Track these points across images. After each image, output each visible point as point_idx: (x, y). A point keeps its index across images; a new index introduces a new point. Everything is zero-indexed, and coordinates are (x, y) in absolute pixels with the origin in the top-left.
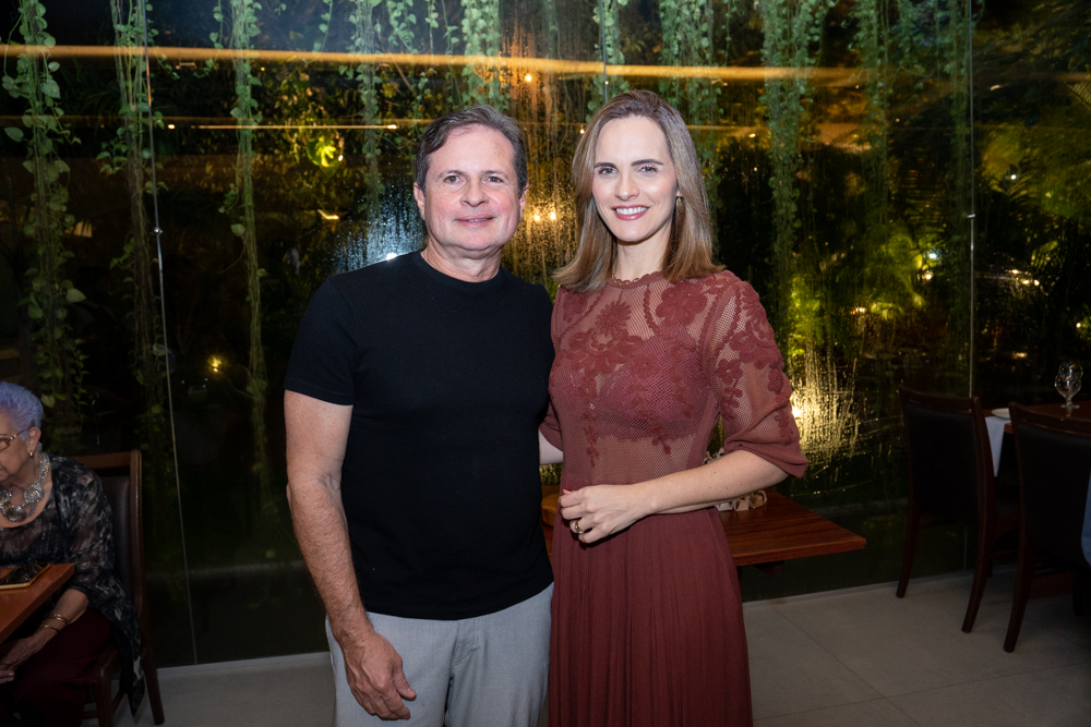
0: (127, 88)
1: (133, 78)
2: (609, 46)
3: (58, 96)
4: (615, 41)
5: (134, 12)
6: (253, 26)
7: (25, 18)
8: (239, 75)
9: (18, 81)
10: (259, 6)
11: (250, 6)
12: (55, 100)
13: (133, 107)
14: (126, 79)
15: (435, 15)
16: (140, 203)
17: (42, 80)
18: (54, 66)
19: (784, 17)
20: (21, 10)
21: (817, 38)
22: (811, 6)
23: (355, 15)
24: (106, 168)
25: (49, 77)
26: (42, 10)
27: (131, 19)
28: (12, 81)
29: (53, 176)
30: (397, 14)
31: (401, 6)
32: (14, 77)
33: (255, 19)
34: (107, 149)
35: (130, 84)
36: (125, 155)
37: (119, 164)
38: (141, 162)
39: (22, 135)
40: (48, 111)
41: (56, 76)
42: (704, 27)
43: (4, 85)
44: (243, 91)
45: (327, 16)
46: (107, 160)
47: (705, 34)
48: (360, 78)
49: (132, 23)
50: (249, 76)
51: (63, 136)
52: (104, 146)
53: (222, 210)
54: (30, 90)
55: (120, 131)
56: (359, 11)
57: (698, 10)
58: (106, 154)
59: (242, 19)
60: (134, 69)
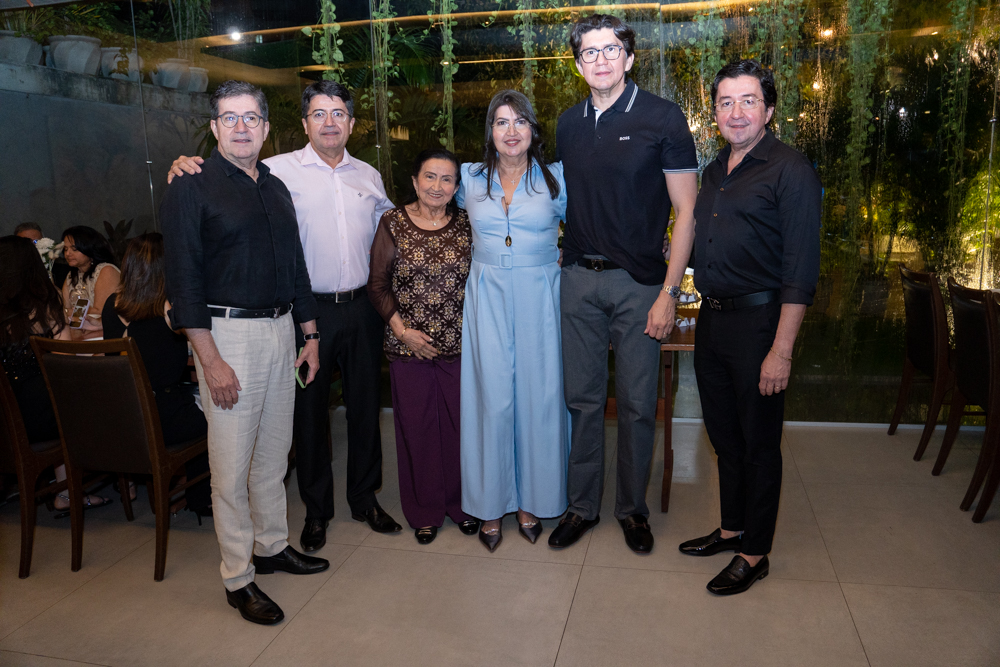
0: (378, 53)
3: (342, 60)
7: (324, 14)
8: (445, 38)
9: (320, 54)
12: (339, 63)
13: (382, 65)
14: (377, 46)
17: (334, 51)
18: (340, 42)
20: (322, 10)
24: (365, 106)
25: (337, 49)
26: (334, 8)
27: (381, 7)
28: (317, 53)
32: (319, 52)
34: (368, 93)
35: (380, 49)
38: (385, 100)
41: (340, 47)
43: (314, 57)
44: (447, 47)
46: (367, 100)
48: (522, 33)
49: (382, 10)
52: (366, 90)
53: (433, 129)
55: (374, 80)
58: (366, 96)
60: (382, 40)
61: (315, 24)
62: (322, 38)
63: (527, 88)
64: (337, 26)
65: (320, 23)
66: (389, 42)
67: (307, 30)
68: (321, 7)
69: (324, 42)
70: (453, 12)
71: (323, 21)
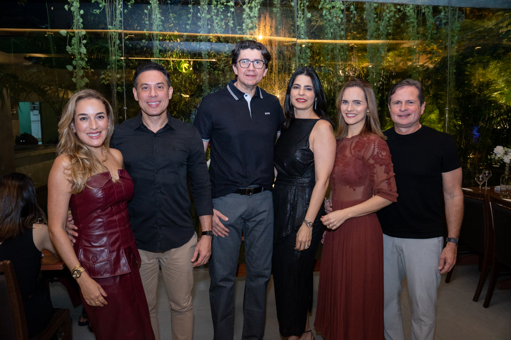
0: (112, 51)
1: (114, 47)
2: (302, 34)
3: (85, 53)
4: (305, 33)
5: (115, 20)
6: (161, 26)
7: (75, 24)
9: (72, 48)
10: (163, 18)
11: (160, 18)
12: (85, 55)
13: (114, 58)
14: (111, 47)
15: (232, 22)
16: (115, 95)
17: (80, 47)
18: (85, 42)
19: (376, 22)
20: (74, 21)
21: (390, 31)
22: (388, 18)
23: (200, 22)
24: (103, 81)
25: (83, 46)
26: (81, 20)
27: (114, 23)
28: (70, 48)
29: (83, 84)
30: (216, 21)
31: (219, 18)
32: (71, 47)
33: (161, 23)
34: (104, 74)
35: (113, 49)
36: (110, 77)
37: (108, 80)
38: (116, 79)
39: (72, 68)
40: (82, 59)
41: (85, 45)
42: (342, 27)
43: (67, 49)
44: (156, 52)
45: (190, 22)
46: (103, 78)
47: (342, 30)
48: (201, 47)
49: (114, 25)
50: (159, 46)
51: (87, 69)
52: (102, 72)
54: (76, 51)
55: (108, 67)
56: (202, 20)
57: (340, 20)
58: (104, 76)
59: (156, 23)
60: (114, 43)
61: (69, 29)
62: (74, 38)
63: (204, 78)
64: (84, 32)
65: (72, 29)
66: (118, 45)
67: (63, 32)
68: (73, 19)
69: (74, 41)
70: (160, 31)
71: (74, 28)
